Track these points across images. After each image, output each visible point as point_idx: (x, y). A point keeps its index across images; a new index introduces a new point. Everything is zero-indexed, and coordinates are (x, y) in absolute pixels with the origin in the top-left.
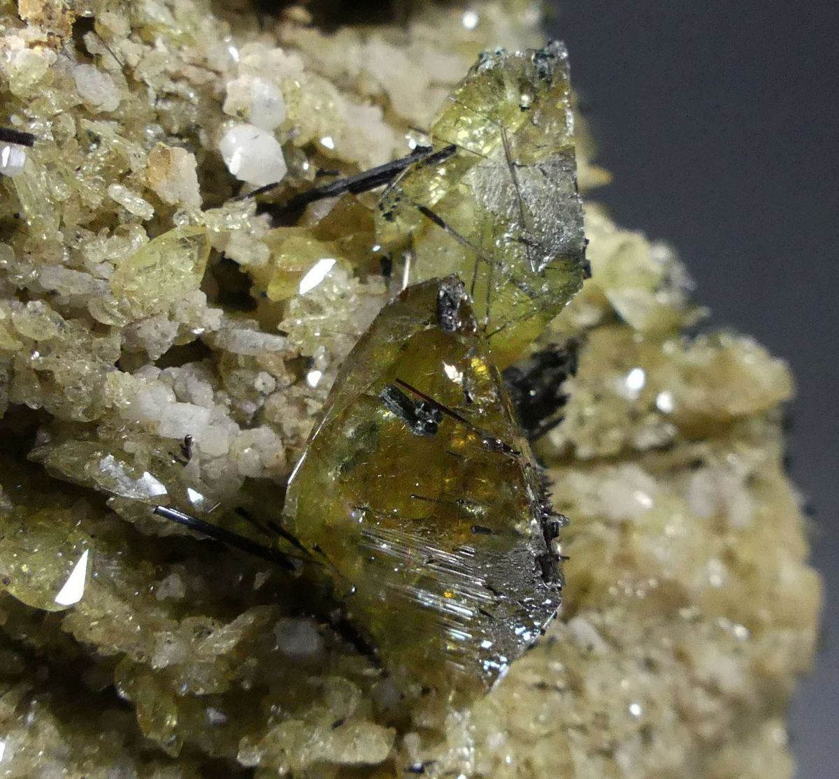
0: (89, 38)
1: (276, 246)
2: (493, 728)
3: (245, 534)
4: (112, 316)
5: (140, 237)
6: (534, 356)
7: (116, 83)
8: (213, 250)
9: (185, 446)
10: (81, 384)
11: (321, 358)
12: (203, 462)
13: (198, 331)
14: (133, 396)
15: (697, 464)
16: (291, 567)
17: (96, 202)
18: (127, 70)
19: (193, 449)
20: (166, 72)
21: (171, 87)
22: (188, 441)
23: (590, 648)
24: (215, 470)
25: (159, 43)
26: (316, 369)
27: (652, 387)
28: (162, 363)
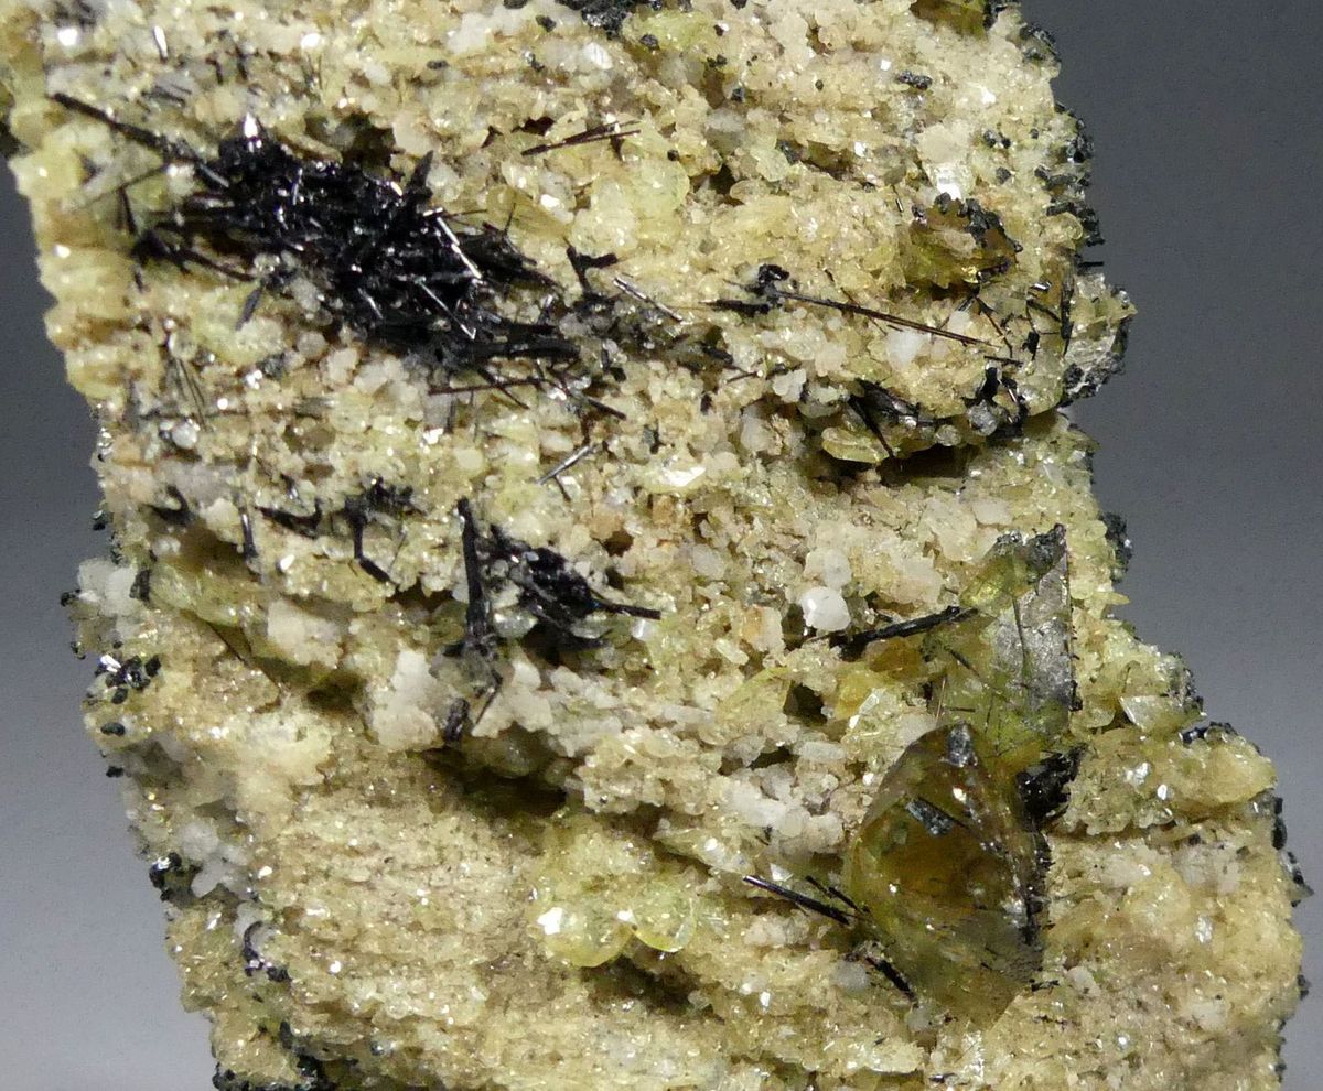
0: (703, 526)
1: (841, 677)
2: (1001, 1051)
3: (812, 897)
4: (715, 738)
5: (739, 677)
6: (1043, 762)
7: (723, 557)
8: (793, 682)
9: (768, 831)
10: (692, 788)
11: (874, 763)
12: (781, 841)
13: (780, 744)
14: (729, 794)
15: (1194, 840)
16: (846, 922)
17: (706, 652)
18: (732, 547)
19: (773, 834)
20: (762, 542)
21: (765, 553)
22: (770, 829)
23: (1086, 990)
24: (790, 848)
25: (756, 522)
26: (870, 770)
27: (1154, 777)
28: (754, 766)
